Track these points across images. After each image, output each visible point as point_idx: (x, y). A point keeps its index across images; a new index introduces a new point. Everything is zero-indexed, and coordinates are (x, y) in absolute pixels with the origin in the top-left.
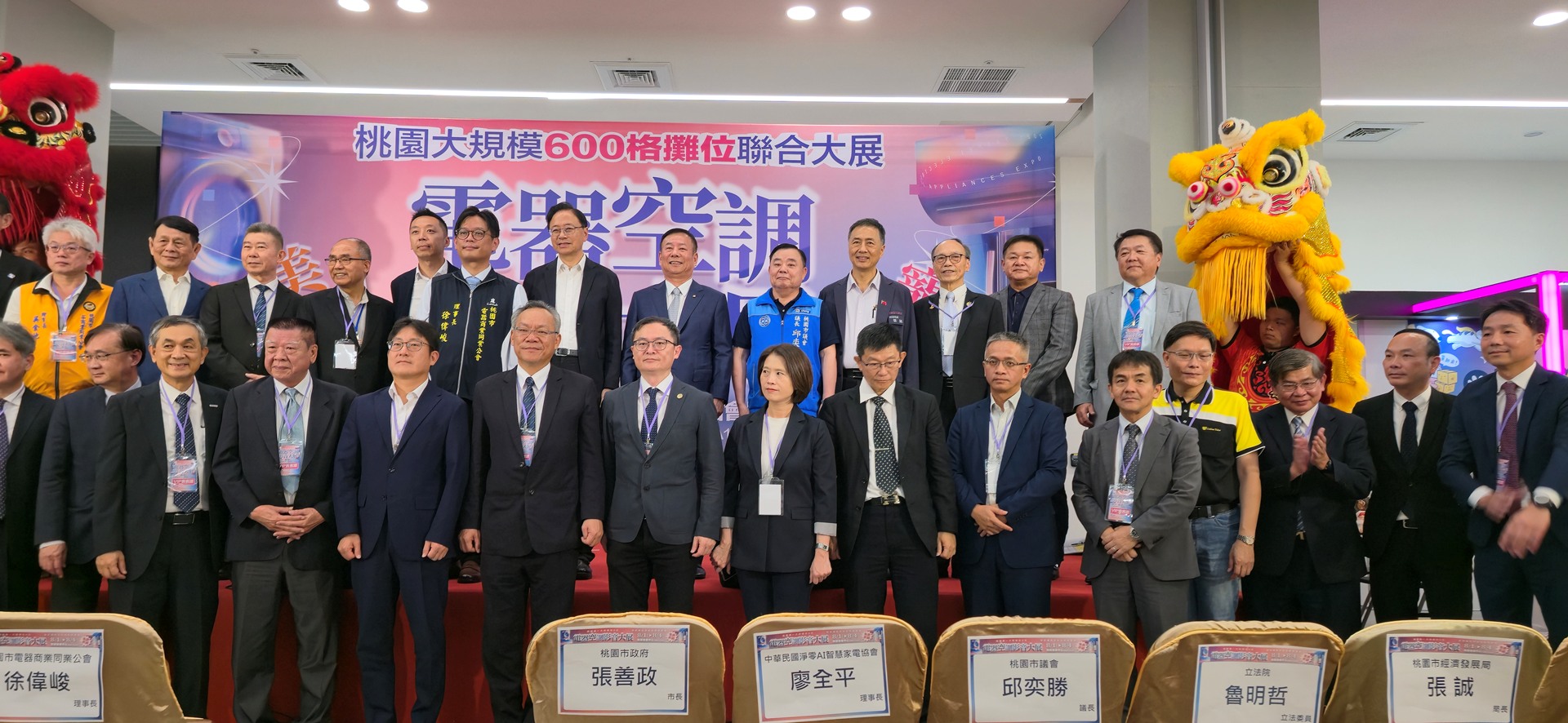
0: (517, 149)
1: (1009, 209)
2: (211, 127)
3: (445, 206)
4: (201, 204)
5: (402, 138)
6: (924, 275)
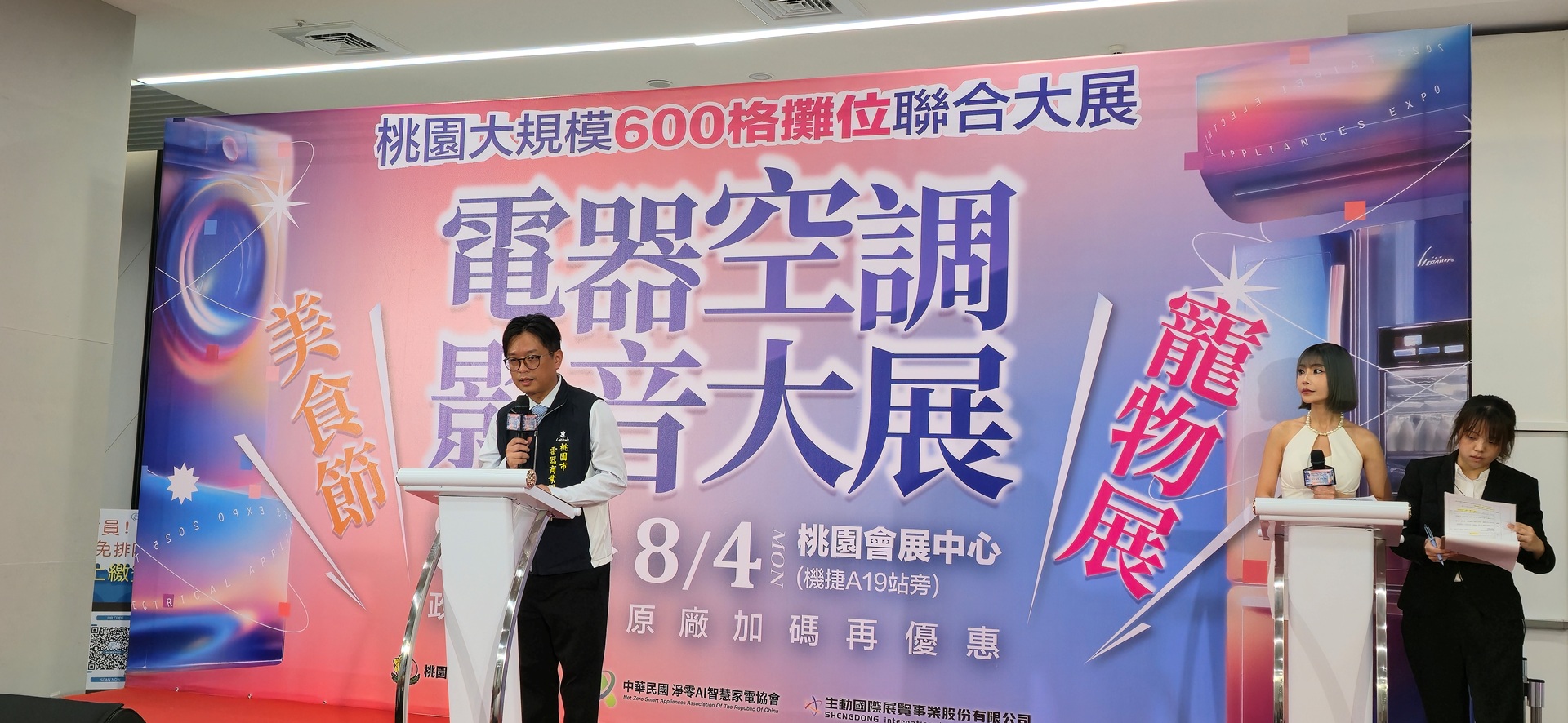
0: (578, 138)
1: (1374, 188)
2: (216, 135)
3: (484, 228)
4: (203, 239)
5: (433, 132)
6: (1210, 311)
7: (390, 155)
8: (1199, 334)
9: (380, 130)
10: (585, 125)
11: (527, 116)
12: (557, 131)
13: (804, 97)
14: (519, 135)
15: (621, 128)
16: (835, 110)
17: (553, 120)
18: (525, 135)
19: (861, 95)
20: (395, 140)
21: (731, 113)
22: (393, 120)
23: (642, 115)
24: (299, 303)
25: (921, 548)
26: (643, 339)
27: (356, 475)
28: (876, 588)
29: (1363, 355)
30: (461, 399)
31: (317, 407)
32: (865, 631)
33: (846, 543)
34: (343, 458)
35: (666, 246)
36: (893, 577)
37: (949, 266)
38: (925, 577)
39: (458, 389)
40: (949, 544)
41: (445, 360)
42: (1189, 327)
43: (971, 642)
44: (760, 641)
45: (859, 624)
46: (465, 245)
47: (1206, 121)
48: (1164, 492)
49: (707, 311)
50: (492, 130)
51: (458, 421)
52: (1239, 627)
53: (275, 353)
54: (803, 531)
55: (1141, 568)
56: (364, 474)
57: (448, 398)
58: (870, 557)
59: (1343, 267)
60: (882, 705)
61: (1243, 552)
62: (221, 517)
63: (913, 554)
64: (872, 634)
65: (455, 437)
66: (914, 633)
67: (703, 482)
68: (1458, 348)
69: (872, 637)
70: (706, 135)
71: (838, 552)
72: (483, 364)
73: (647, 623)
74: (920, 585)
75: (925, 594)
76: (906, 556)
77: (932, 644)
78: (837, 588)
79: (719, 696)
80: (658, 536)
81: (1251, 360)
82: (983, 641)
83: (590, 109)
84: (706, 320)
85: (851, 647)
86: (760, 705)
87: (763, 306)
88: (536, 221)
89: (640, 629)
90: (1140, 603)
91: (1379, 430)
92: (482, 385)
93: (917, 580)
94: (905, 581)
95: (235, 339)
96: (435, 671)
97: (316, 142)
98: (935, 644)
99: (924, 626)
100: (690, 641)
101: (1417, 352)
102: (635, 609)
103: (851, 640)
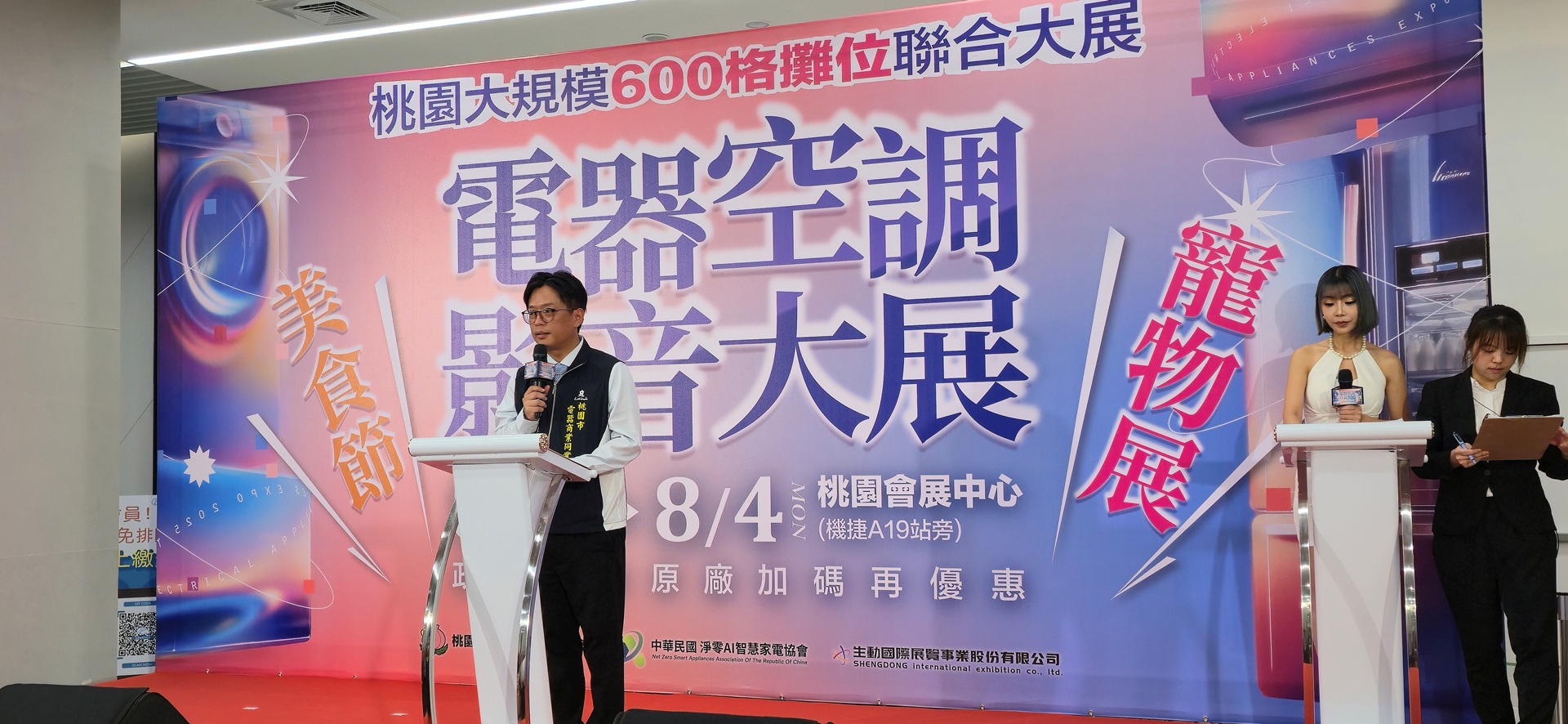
0: (575, 96)
1: (1386, 104)
2: (208, 112)
3: (485, 193)
4: (203, 221)
5: (428, 98)
6: (1224, 239)
7: (386, 123)
8: (1213, 262)
9: (374, 98)
10: (580, 82)
11: (521, 77)
12: (553, 90)
13: (802, 42)
14: (515, 96)
15: (618, 84)
16: (834, 53)
17: (548, 79)
18: (521, 95)
19: (860, 37)
20: (390, 108)
21: (728, 62)
22: (387, 87)
23: (638, 69)
24: (304, 279)
25: (942, 494)
26: (652, 298)
27: (371, 449)
28: (898, 535)
29: (1380, 276)
30: (472, 367)
31: (329, 382)
32: (890, 578)
33: (867, 491)
34: (358, 432)
35: (669, 202)
36: (915, 524)
37: (957, 207)
38: (947, 523)
39: (469, 358)
40: (970, 488)
41: (454, 329)
42: (1202, 257)
43: (996, 584)
44: (785, 594)
45: (883, 572)
46: (467, 211)
47: (1211, 44)
48: (1183, 425)
49: (714, 267)
50: (487, 92)
51: (470, 389)
52: (1265, 556)
53: (283, 330)
54: (822, 483)
55: (1164, 502)
56: (380, 448)
57: (460, 368)
58: (891, 505)
59: (1357, 187)
60: (910, 651)
61: (1266, 481)
62: (240, 498)
63: (934, 500)
64: (896, 582)
65: (469, 406)
66: (939, 579)
67: (720, 439)
68: (1477, 263)
69: (897, 585)
70: (704, 87)
71: (859, 501)
72: (492, 331)
73: (672, 582)
74: (943, 530)
75: (948, 539)
76: (926, 502)
77: (957, 589)
78: (859, 538)
79: (747, 651)
80: (678, 495)
81: (1266, 287)
82: (1008, 582)
83: (585, 66)
84: (713, 275)
85: (877, 596)
86: (789, 658)
87: (771, 259)
88: (537, 183)
89: (665, 588)
90: (1164, 537)
91: (1399, 350)
92: (493, 353)
93: (939, 526)
94: (927, 527)
95: (242, 319)
96: (463, 640)
97: (310, 114)
98: (960, 589)
99: (948, 570)
100: (716, 598)
101: (1435, 269)
102: (658, 569)
103: (876, 588)
